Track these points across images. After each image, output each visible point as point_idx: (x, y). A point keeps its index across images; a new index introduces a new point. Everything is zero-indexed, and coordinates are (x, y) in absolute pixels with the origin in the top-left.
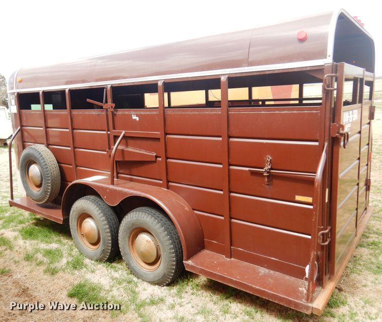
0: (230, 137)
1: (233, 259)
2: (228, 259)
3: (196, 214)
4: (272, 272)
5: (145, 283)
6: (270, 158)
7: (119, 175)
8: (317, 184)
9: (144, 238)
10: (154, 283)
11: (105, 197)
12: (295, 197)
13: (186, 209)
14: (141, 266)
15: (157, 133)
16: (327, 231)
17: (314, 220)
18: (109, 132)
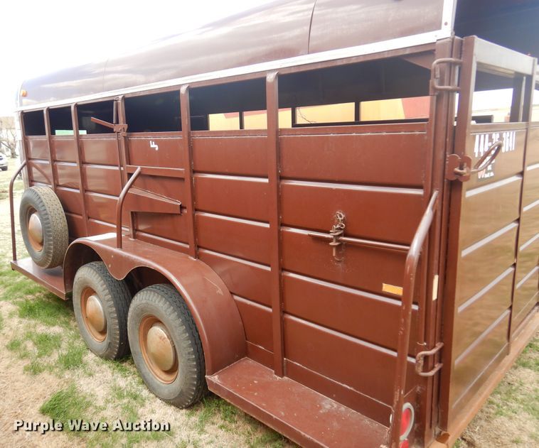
0: (282, 178)
1: (286, 378)
2: (278, 378)
3: (235, 301)
4: (343, 408)
5: (158, 401)
6: (343, 216)
7: (137, 233)
8: (408, 268)
9: (157, 332)
10: (169, 402)
11: (110, 266)
12: (382, 286)
13: (220, 291)
14: (155, 373)
15: (181, 170)
16: (433, 351)
17: (401, 332)
18: (122, 169)
